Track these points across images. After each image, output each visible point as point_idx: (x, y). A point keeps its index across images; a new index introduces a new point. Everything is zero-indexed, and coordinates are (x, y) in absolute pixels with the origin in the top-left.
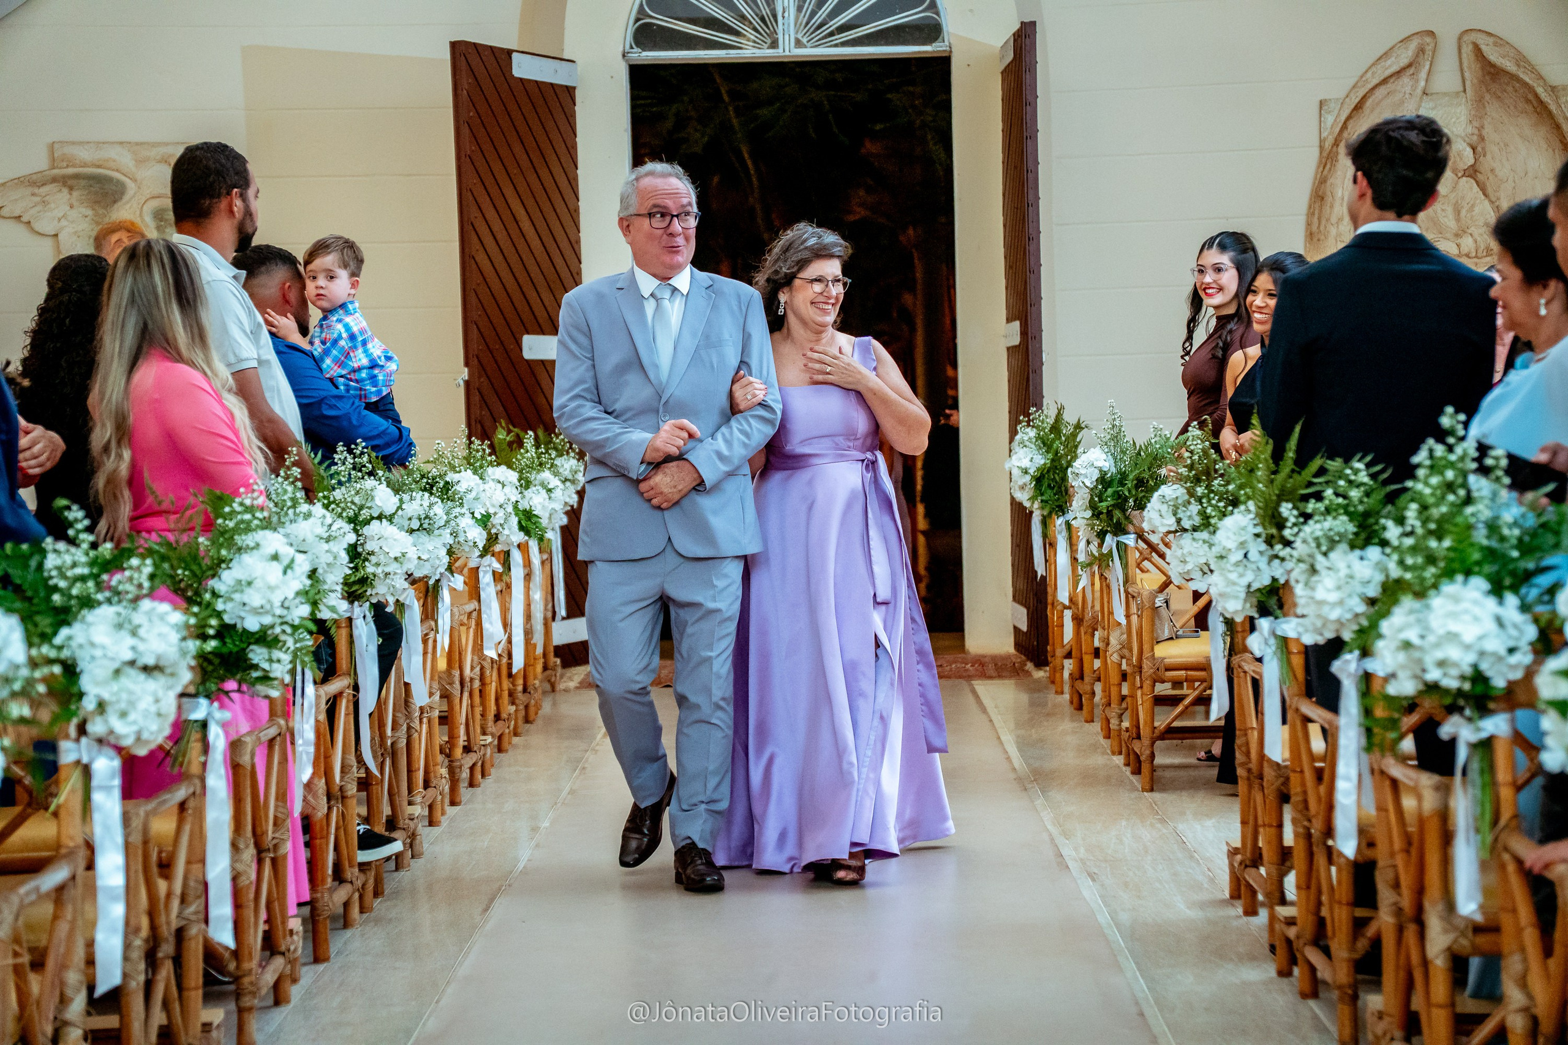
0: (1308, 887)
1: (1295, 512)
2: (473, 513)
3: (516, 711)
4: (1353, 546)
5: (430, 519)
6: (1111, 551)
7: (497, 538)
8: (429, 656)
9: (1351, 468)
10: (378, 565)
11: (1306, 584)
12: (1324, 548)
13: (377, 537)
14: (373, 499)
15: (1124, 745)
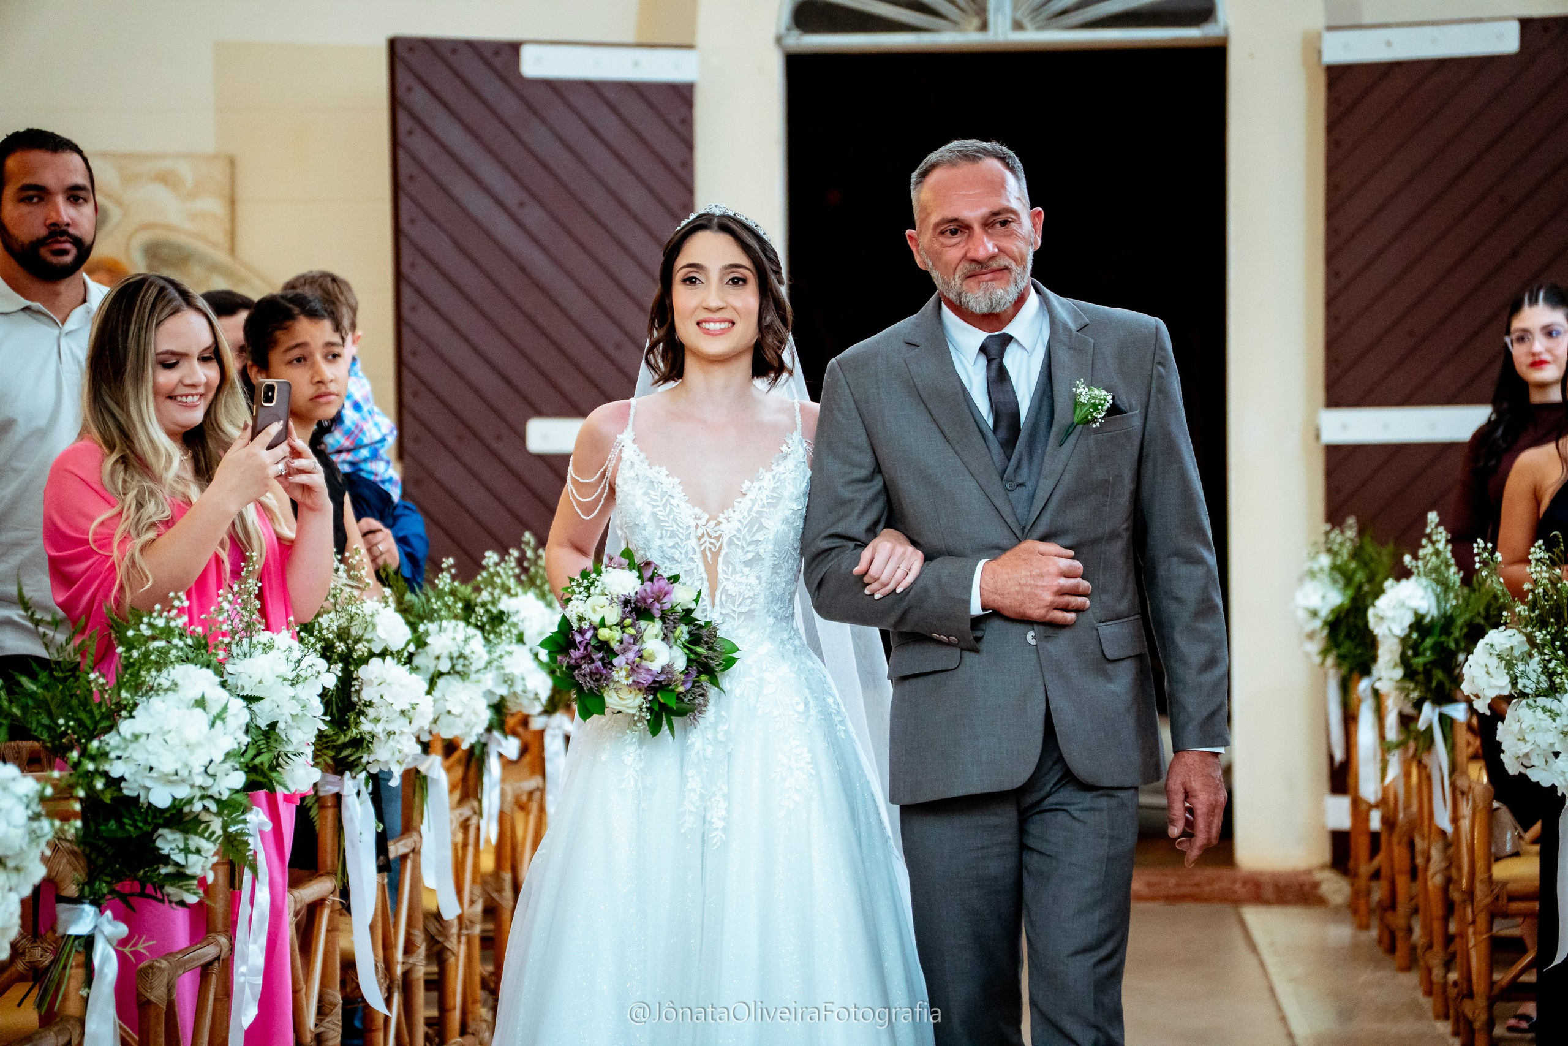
6: (1429, 728)
8: (470, 851)
14: (374, 626)
15: (1451, 1005)
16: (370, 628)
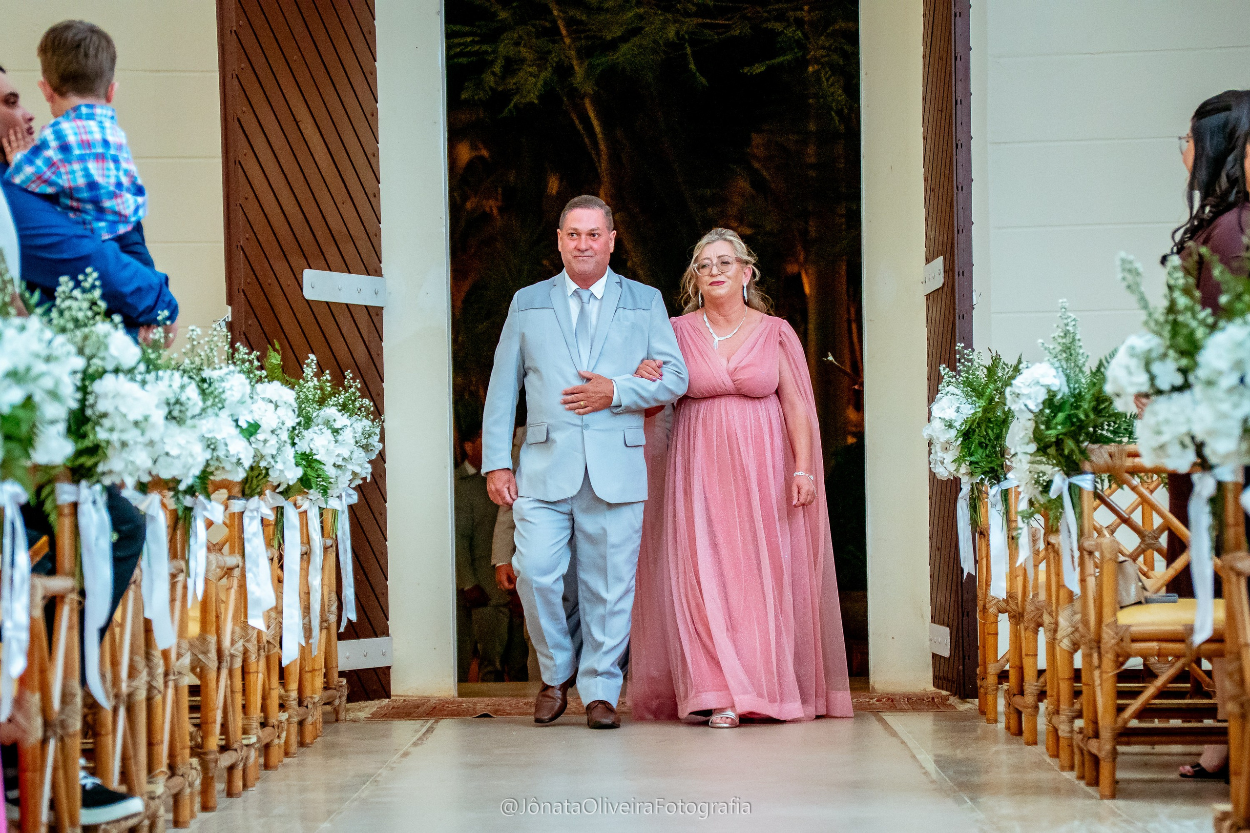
2: (236, 421)
3: (288, 720)
5: (181, 404)
6: (1060, 497)
7: (267, 474)
8: (178, 604)
10: (112, 430)
13: (111, 395)
14: (106, 347)
15: (1076, 751)
16: (102, 348)
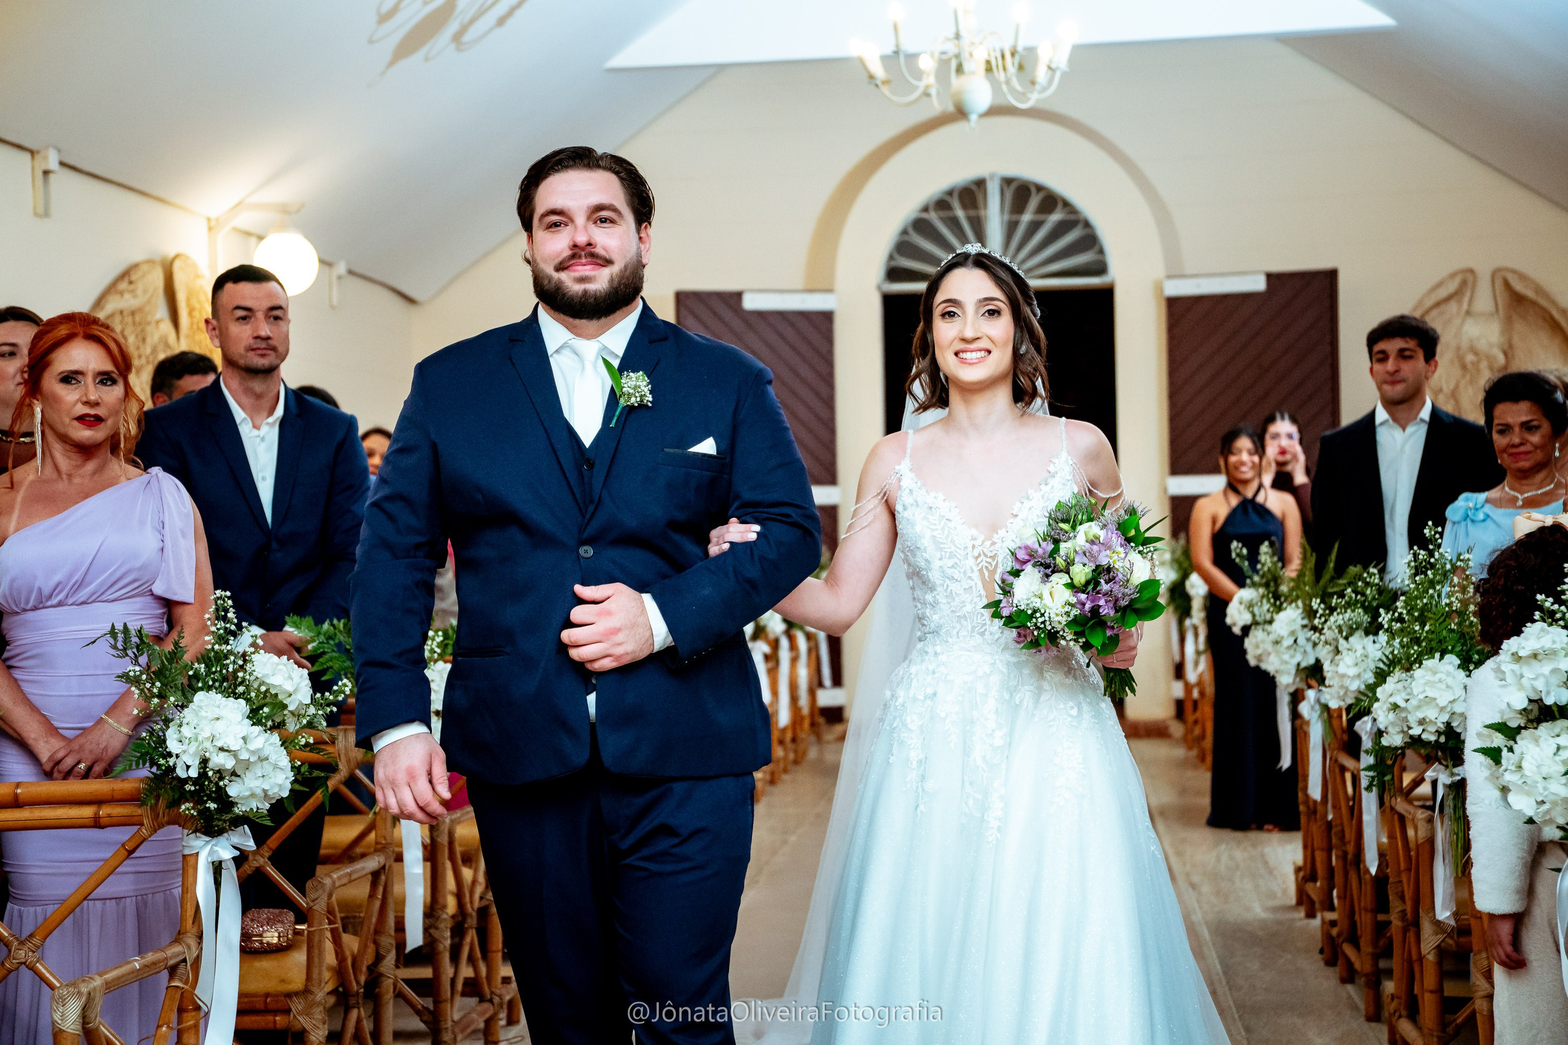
0: (1345, 898)
1: (1322, 606)
4: (1367, 633)
9: (1368, 573)
11: (1331, 662)
12: (1344, 634)
